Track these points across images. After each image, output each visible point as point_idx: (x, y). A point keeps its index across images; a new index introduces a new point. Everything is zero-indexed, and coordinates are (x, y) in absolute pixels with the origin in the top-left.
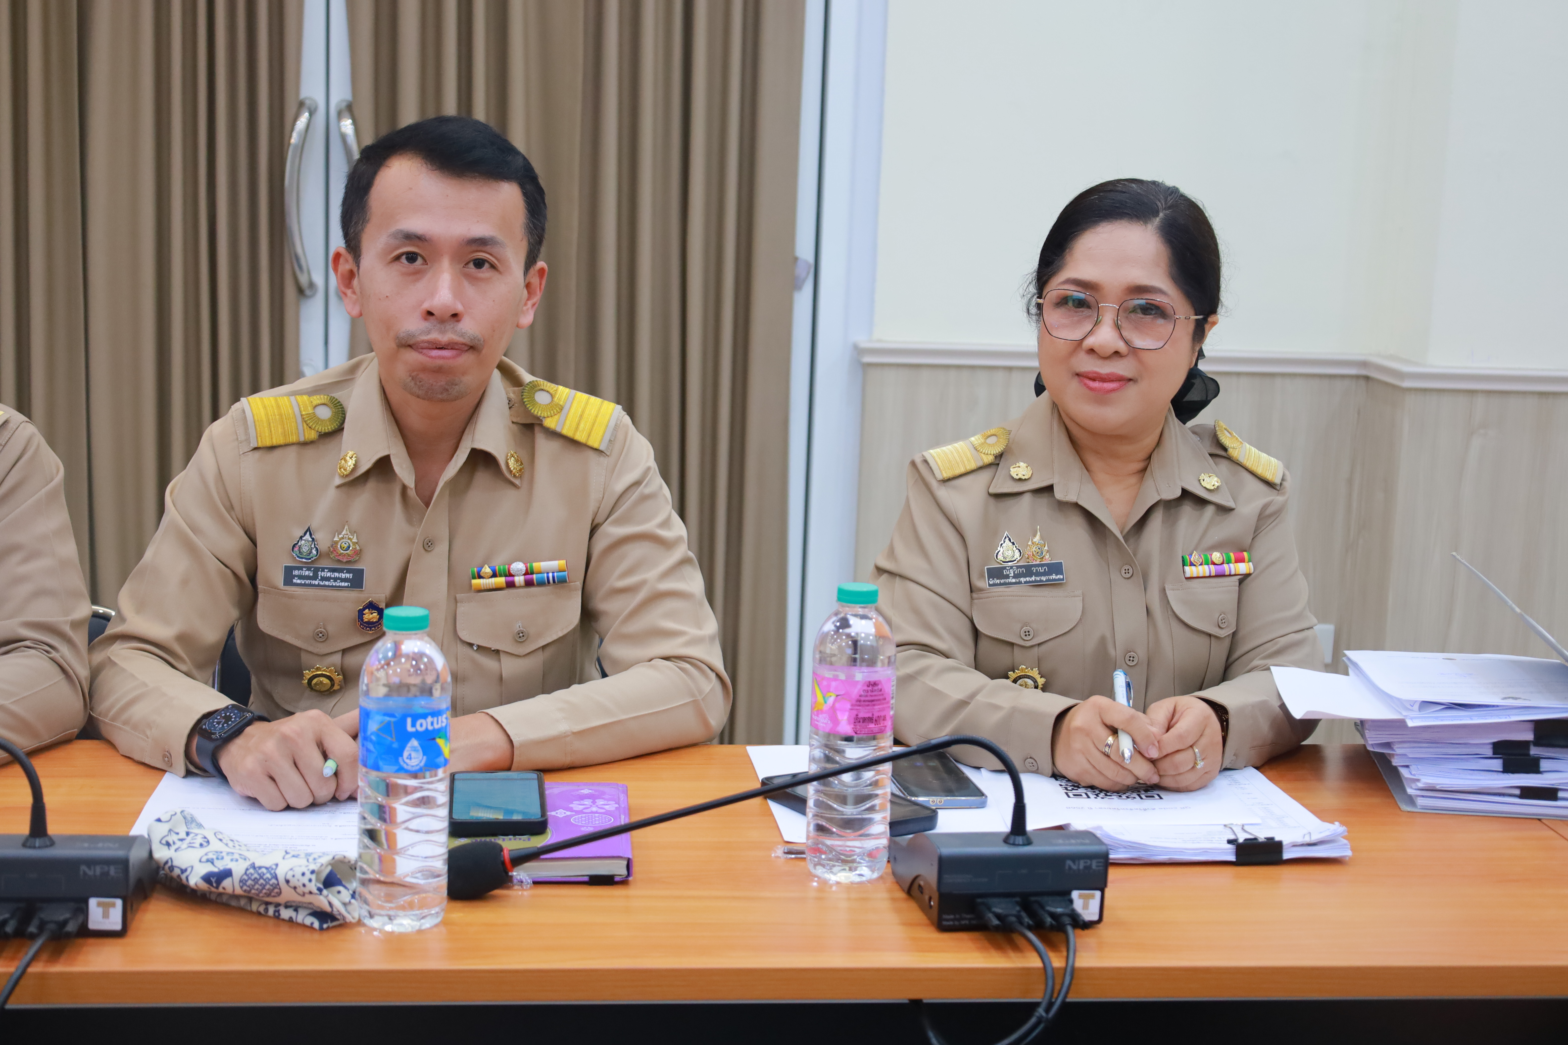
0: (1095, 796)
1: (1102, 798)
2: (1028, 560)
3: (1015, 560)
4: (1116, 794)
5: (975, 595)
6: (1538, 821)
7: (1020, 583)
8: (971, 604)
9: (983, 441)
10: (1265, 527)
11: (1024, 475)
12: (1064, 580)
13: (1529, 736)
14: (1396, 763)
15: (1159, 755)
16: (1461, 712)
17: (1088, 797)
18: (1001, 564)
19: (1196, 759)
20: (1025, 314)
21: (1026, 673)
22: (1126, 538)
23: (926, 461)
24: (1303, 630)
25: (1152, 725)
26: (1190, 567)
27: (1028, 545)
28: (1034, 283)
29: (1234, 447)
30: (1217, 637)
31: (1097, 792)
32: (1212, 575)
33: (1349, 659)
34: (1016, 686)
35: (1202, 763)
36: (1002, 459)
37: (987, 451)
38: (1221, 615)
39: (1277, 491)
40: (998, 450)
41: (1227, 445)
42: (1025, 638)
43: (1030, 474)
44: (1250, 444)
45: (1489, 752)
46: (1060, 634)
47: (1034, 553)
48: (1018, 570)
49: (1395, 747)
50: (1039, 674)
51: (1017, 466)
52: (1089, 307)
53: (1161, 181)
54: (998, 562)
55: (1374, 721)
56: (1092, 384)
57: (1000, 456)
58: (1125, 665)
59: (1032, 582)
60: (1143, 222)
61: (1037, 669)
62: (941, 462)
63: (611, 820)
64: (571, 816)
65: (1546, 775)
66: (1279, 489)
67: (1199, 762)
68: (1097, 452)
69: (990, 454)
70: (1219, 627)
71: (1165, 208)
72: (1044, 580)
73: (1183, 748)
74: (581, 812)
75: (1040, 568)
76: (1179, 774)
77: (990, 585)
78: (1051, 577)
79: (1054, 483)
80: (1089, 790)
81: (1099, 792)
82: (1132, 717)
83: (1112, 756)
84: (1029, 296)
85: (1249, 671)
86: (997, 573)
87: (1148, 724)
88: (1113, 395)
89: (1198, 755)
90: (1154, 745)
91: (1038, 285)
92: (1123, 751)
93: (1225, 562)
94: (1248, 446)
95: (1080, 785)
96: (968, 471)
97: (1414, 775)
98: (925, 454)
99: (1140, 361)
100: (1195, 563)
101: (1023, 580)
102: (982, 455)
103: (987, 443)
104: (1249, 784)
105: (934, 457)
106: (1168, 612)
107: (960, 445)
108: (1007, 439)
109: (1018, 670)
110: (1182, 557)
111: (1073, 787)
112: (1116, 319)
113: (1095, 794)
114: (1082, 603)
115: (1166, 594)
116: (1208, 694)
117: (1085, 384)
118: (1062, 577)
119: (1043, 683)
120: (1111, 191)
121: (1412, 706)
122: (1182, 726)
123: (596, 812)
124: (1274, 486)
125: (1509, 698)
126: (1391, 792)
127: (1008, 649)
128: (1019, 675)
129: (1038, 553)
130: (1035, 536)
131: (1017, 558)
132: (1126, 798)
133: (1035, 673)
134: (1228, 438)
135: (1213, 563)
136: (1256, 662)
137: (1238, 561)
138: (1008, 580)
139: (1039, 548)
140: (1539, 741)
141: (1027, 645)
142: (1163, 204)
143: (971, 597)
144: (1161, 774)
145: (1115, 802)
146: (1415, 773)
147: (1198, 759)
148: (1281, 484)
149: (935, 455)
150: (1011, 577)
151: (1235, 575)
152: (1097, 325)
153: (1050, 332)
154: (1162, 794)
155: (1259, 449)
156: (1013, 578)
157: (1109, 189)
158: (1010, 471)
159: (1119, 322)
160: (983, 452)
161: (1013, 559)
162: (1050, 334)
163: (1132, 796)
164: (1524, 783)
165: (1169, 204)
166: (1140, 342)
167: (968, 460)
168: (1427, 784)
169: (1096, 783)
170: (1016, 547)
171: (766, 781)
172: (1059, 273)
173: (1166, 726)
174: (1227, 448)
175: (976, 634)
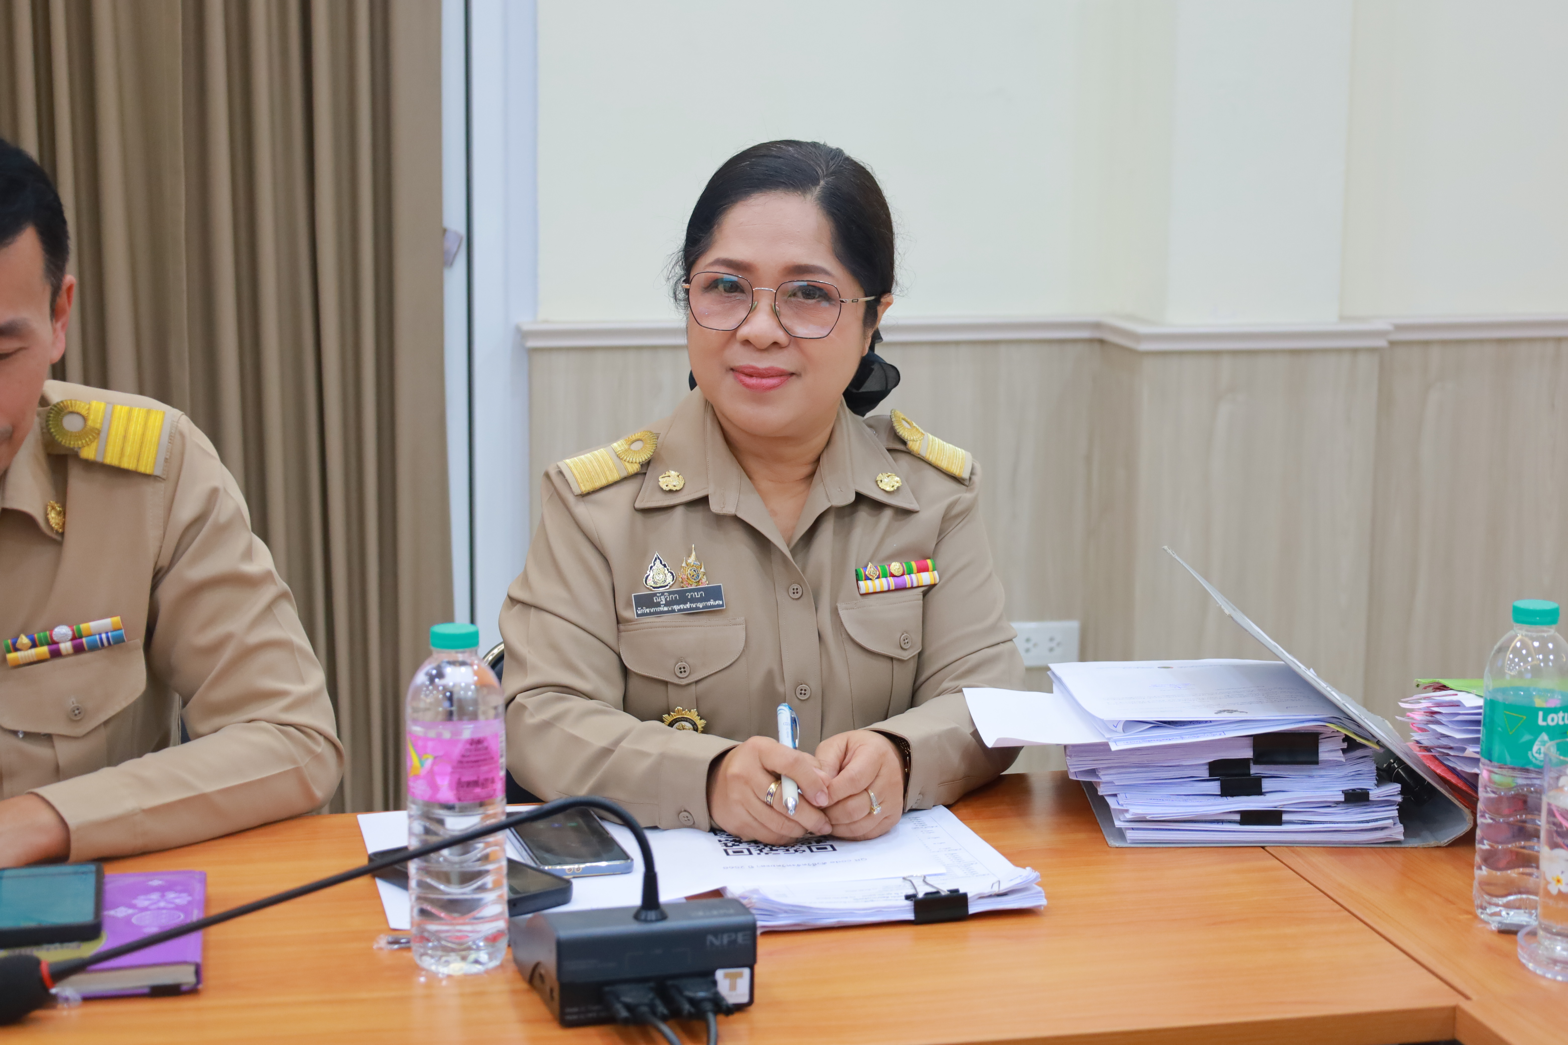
0: (759, 852)
1: (767, 854)
2: (682, 585)
3: (667, 585)
4: (783, 848)
5: (622, 627)
6: (1262, 849)
7: (673, 611)
8: (618, 638)
9: (627, 447)
10: (951, 529)
11: (674, 486)
12: (723, 606)
13: (1248, 754)
14: (1102, 792)
15: (829, 803)
16: (1171, 731)
17: (751, 853)
18: (651, 590)
19: (872, 804)
20: (672, 300)
21: (684, 715)
22: (793, 551)
23: (561, 473)
24: (998, 644)
25: (821, 769)
26: (865, 581)
27: (682, 566)
28: (681, 264)
29: (914, 439)
30: (900, 660)
31: (762, 847)
32: (891, 588)
33: (1053, 673)
34: (673, 729)
35: (878, 808)
36: (649, 468)
37: (631, 459)
38: (903, 634)
39: (966, 487)
40: (644, 457)
41: (906, 437)
42: (680, 675)
43: (682, 484)
44: (932, 434)
45: (1205, 774)
46: (720, 669)
47: (689, 576)
48: (671, 596)
49: (1100, 774)
50: (698, 715)
51: (666, 475)
52: (742, 291)
53: (822, 143)
54: (648, 588)
55: (1074, 746)
56: (748, 380)
57: (646, 464)
58: (796, 699)
59: (687, 609)
60: (801, 192)
61: (696, 710)
62: (579, 473)
63: (179, 917)
64: (133, 915)
65: (1268, 797)
66: (967, 485)
67: (875, 807)
68: (758, 456)
69: (636, 463)
70: (902, 648)
71: (826, 175)
72: (701, 607)
73: (856, 792)
74: (146, 909)
75: (696, 593)
76: (855, 822)
77: (638, 615)
78: (709, 603)
79: (709, 493)
80: (753, 844)
81: (763, 847)
82: (797, 761)
83: (775, 806)
84: (675, 279)
85: (939, 695)
86: (646, 601)
87: (815, 767)
88: (773, 392)
89: (874, 799)
90: (823, 791)
91: (686, 265)
92: (786, 800)
93: (906, 573)
94: (931, 436)
95: (741, 839)
96: (611, 483)
97: (1122, 805)
98: (560, 464)
99: (802, 351)
100: (871, 577)
101: (676, 607)
102: (627, 464)
103: (631, 450)
104: (937, 826)
105: (570, 468)
106: (841, 635)
107: (601, 453)
108: (654, 444)
109: (674, 712)
110: (856, 570)
111: (733, 843)
112: (773, 304)
113: (759, 850)
114: (744, 632)
115: (838, 614)
116: (888, 725)
117: (741, 381)
118: (721, 602)
119: (703, 725)
120: (764, 156)
121: (1116, 727)
122: (854, 767)
123: (164, 908)
124: (962, 481)
125: (1224, 711)
126: (1099, 826)
127: (662, 688)
128: (675, 718)
129: (693, 576)
130: (689, 556)
131: (669, 583)
132: (794, 852)
133: (693, 715)
134: (906, 430)
135: (892, 575)
136: (946, 685)
137: (920, 570)
138: (659, 608)
139: (694, 571)
140: (1259, 758)
141: (683, 683)
142: (824, 170)
143: (618, 629)
144: (833, 823)
145: (781, 857)
146: (1123, 802)
147: (874, 804)
148: (970, 478)
149: (572, 465)
150: (662, 604)
151: (918, 587)
152: (752, 312)
153: (699, 321)
154: (836, 845)
155: (943, 440)
156: (665, 606)
157: (761, 154)
158: (659, 481)
159: (777, 307)
160: (627, 461)
161: (666, 584)
162: (699, 324)
163: (802, 849)
164: (1244, 807)
165: (831, 170)
166: (801, 330)
167: (610, 470)
168: (1138, 814)
169: (759, 837)
170: (668, 570)
171: (373, 857)
172: (708, 253)
173: (838, 767)
174: (906, 441)
175: (625, 672)
